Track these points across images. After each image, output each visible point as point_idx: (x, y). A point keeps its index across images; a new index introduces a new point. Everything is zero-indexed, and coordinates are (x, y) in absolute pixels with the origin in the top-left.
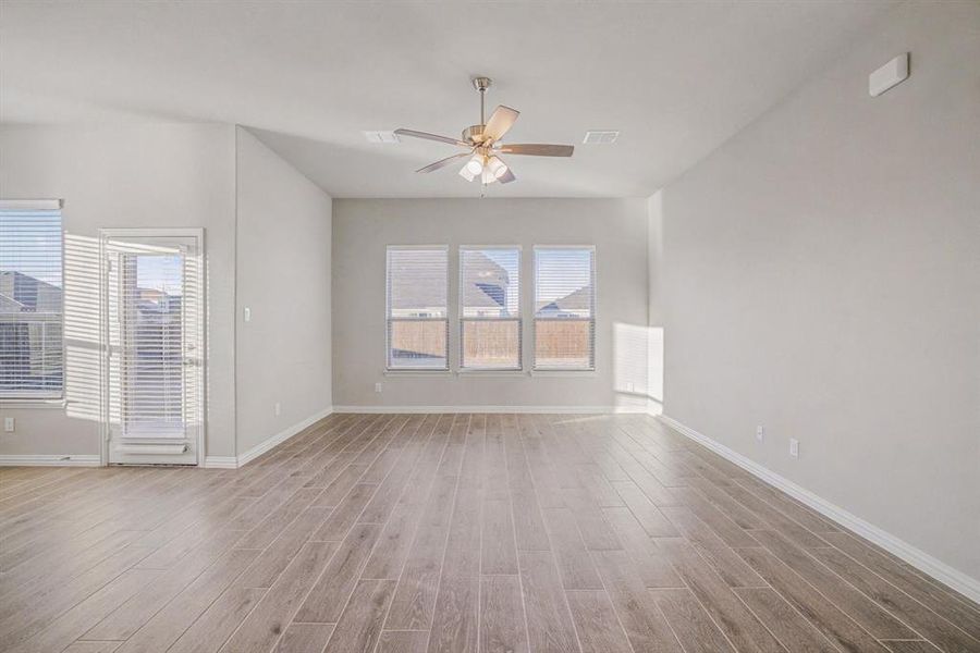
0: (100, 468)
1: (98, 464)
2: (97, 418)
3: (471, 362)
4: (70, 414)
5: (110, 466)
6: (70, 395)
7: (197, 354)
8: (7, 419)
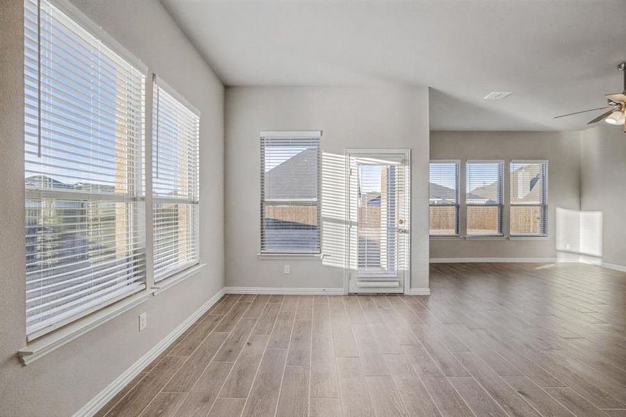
0: (344, 296)
1: (343, 293)
2: (344, 266)
3: (470, 232)
4: (324, 263)
5: (350, 295)
6: (324, 251)
7: (406, 226)
8: (286, 266)
